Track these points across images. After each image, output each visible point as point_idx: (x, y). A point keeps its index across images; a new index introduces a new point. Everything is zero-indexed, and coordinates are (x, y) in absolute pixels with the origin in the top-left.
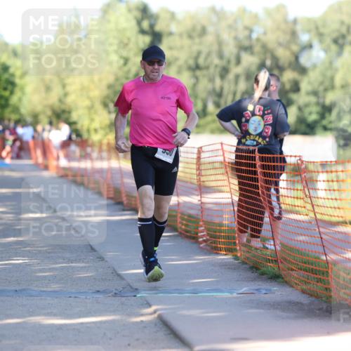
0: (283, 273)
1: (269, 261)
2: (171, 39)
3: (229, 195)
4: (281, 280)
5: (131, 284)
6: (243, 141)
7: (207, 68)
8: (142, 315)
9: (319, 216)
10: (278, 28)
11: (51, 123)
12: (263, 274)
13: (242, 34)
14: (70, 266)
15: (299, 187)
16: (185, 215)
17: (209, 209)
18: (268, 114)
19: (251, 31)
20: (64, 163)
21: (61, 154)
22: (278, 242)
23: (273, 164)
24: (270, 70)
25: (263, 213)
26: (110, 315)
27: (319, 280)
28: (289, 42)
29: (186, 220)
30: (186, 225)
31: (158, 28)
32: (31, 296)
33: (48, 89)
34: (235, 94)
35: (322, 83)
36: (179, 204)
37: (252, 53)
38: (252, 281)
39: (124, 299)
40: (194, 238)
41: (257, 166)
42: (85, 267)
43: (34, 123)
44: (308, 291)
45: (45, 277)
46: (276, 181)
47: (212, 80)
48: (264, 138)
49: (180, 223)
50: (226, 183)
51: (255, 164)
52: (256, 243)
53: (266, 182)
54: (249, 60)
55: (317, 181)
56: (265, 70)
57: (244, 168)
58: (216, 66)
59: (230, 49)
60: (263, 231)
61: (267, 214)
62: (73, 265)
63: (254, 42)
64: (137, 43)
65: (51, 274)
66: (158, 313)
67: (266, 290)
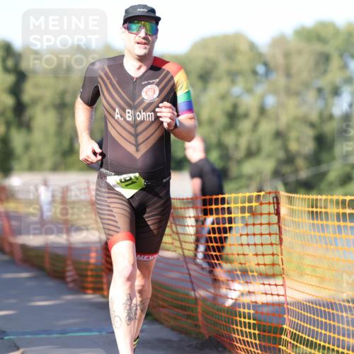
9: (186, 253)
27: (189, 317)
44: (178, 328)
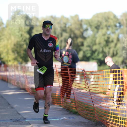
0: (78, 111)
1: (73, 107)
4: (77, 114)
9: (91, 91)
10: (76, 23)
12: (71, 112)
13: (63, 26)
15: (84, 80)
18: (70, 55)
19: (66, 24)
23: (74, 72)
24: (72, 38)
27: (91, 114)
28: (80, 28)
35: (91, 43)
37: (66, 32)
38: (67, 114)
39: (20, 122)
44: (87, 118)
50: (57, 79)
51: (68, 72)
55: (90, 78)
56: (70, 38)
63: (67, 28)
64: (25, 29)
67: (72, 118)
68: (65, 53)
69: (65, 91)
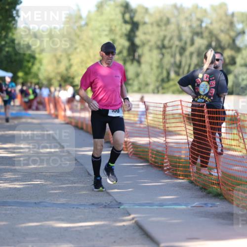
0: (223, 192)
1: (214, 184)
2: (145, 27)
3: (185, 137)
4: (221, 197)
5: (117, 200)
6: (196, 99)
7: (171, 47)
8: (124, 221)
10: (221, 20)
11: (60, 86)
12: (209, 193)
13: (195, 24)
14: (73, 186)
15: (236, 132)
16: (154, 151)
17: (171, 147)
18: (213, 80)
19: (202, 22)
20: (69, 113)
21: (67, 107)
22: (220, 171)
24: (215, 49)
25: (210, 150)
26: (101, 221)
28: (228, 30)
29: (155, 155)
30: (155, 158)
31: (136, 19)
32: (46, 207)
33: (59, 62)
34: (190, 66)
36: (150, 143)
37: (202, 37)
38: (202, 198)
39: (111, 210)
40: (160, 167)
41: (206, 116)
42: (84, 187)
43: (49, 85)
45: (56, 193)
46: (218, 128)
47: (173, 56)
48: (209, 97)
49: (151, 156)
50: (184, 129)
51: (204, 115)
52: (204, 171)
53: (212, 128)
54: (200, 42)
56: (212, 49)
57: (197, 118)
58: (177, 46)
59: (187, 35)
60: (209, 163)
61: (212, 151)
62: (76, 185)
63: (203, 29)
64: (121, 29)
65: (61, 191)
66: (135, 219)
67: (212, 204)
68: (203, 77)
69: (198, 151)
